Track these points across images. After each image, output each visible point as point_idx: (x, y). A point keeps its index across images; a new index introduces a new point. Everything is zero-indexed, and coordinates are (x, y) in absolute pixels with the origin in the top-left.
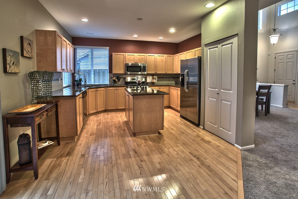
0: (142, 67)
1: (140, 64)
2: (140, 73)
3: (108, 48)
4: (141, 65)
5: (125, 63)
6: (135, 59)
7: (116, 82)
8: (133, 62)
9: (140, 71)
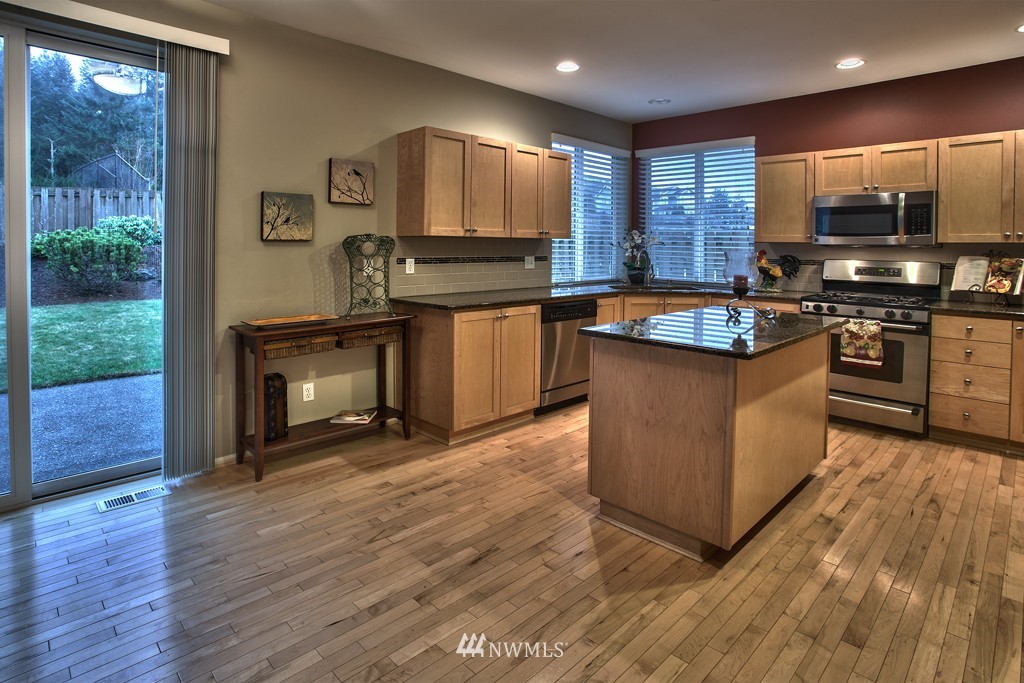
0: (901, 213)
1: (885, 196)
2: (892, 240)
3: (752, 139)
4: (895, 197)
5: (810, 196)
6: (866, 172)
7: (774, 278)
8: (857, 190)
9: (890, 231)
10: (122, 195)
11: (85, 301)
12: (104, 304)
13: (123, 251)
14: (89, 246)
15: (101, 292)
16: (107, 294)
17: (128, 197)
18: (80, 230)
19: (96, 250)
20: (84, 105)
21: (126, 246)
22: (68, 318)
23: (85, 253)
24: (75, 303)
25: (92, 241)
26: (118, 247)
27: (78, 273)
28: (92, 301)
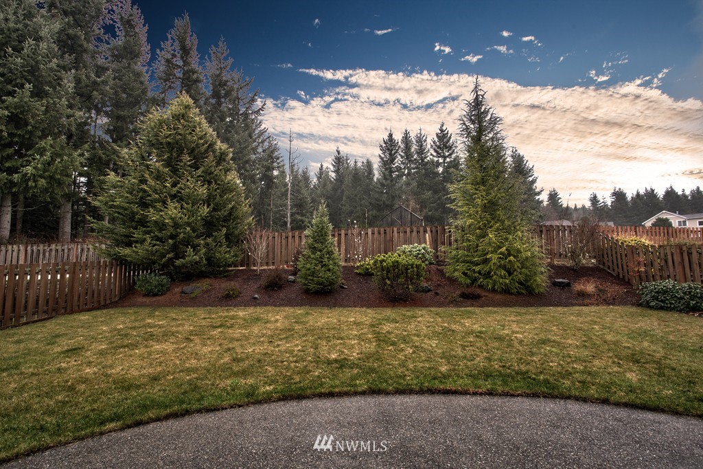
10: (408, 230)
11: (394, 306)
12: (405, 309)
13: (415, 269)
14: (396, 264)
15: (401, 299)
16: (405, 301)
17: (412, 232)
18: (390, 254)
19: (400, 268)
20: (380, 187)
21: (416, 265)
22: (388, 320)
23: (394, 270)
24: (388, 307)
25: (397, 262)
26: (412, 265)
27: (390, 285)
28: (398, 306)
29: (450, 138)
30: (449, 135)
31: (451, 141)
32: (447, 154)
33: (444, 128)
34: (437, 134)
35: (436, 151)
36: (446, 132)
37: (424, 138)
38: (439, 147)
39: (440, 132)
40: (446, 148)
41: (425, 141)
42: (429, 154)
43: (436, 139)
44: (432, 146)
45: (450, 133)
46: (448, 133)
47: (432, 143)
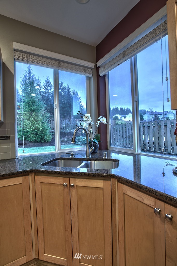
29: (51, 83)
30: (50, 82)
31: (51, 84)
32: (49, 89)
33: (49, 79)
34: (46, 81)
35: (45, 87)
36: (49, 80)
37: (40, 82)
38: (46, 86)
39: (47, 80)
40: (49, 86)
41: (40, 83)
42: (42, 88)
43: (45, 83)
44: (43, 85)
45: (51, 81)
46: (50, 81)
47: (44, 84)
